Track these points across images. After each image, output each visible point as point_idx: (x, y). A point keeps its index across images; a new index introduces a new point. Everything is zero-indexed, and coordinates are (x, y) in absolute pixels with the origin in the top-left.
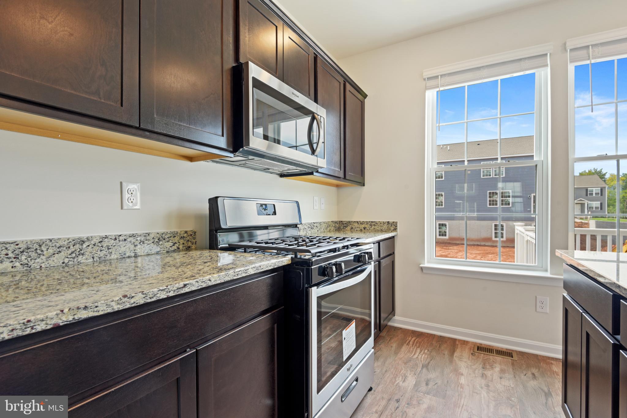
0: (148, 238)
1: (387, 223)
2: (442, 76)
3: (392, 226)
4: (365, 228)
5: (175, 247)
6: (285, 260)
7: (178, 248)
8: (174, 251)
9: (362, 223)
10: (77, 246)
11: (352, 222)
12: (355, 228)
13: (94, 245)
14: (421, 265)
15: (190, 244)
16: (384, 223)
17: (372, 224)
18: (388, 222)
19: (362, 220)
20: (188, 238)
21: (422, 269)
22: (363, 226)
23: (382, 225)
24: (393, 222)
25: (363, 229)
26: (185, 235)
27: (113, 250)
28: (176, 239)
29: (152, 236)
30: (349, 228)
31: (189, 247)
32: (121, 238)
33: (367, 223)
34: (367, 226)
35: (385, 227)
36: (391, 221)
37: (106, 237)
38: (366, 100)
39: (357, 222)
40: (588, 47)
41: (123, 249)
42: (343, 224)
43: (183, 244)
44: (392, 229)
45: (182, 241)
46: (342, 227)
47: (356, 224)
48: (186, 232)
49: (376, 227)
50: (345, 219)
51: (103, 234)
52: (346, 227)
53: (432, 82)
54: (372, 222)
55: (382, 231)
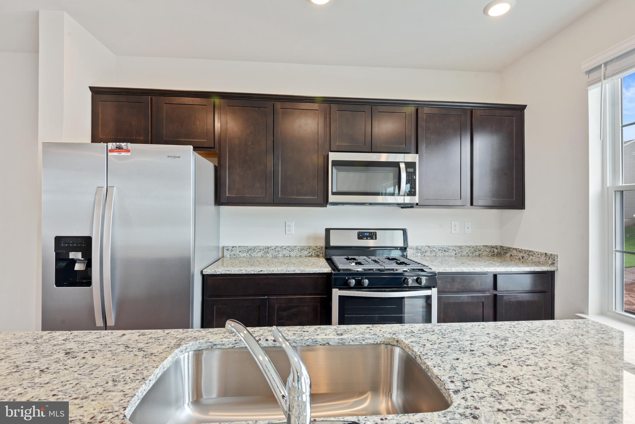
0: (296, 248)
1: (544, 255)
3: (551, 258)
5: (310, 254)
7: (312, 255)
8: (309, 256)
9: (520, 251)
10: (267, 250)
11: (511, 248)
12: (514, 256)
13: (273, 250)
15: (319, 253)
16: (542, 254)
17: (530, 253)
18: (546, 254)
19: (520, 248)
20: (318, 250)
22: (521, 254)
23: (539, 256)
24: (551, 255)
25: (521, 258)
26: (316, 248)
27: (280, 253)
28: (310, 250)
29: (298, 247)
30: (508, 255)
31: (319, 255)
32: (283, 248)
33: (525, 251)
34: (526, 255)
35: (543, 258)
36: (549, 253)
37: (277, 247)
38: (526, 111)
39: (516, 249)
41: (284, 253)
42: (503, 250)
43: (315, 253)
44: (550, 262)
45: (314, 251)
46: (502, 253)
47: (515, 252)
48: (316, 247)
49: (533, 258)
50: (507, 245)
51: (276, 245)
52: (506, 253)
53: (594, 75)
54: (530, 251)
55: (538, 263)
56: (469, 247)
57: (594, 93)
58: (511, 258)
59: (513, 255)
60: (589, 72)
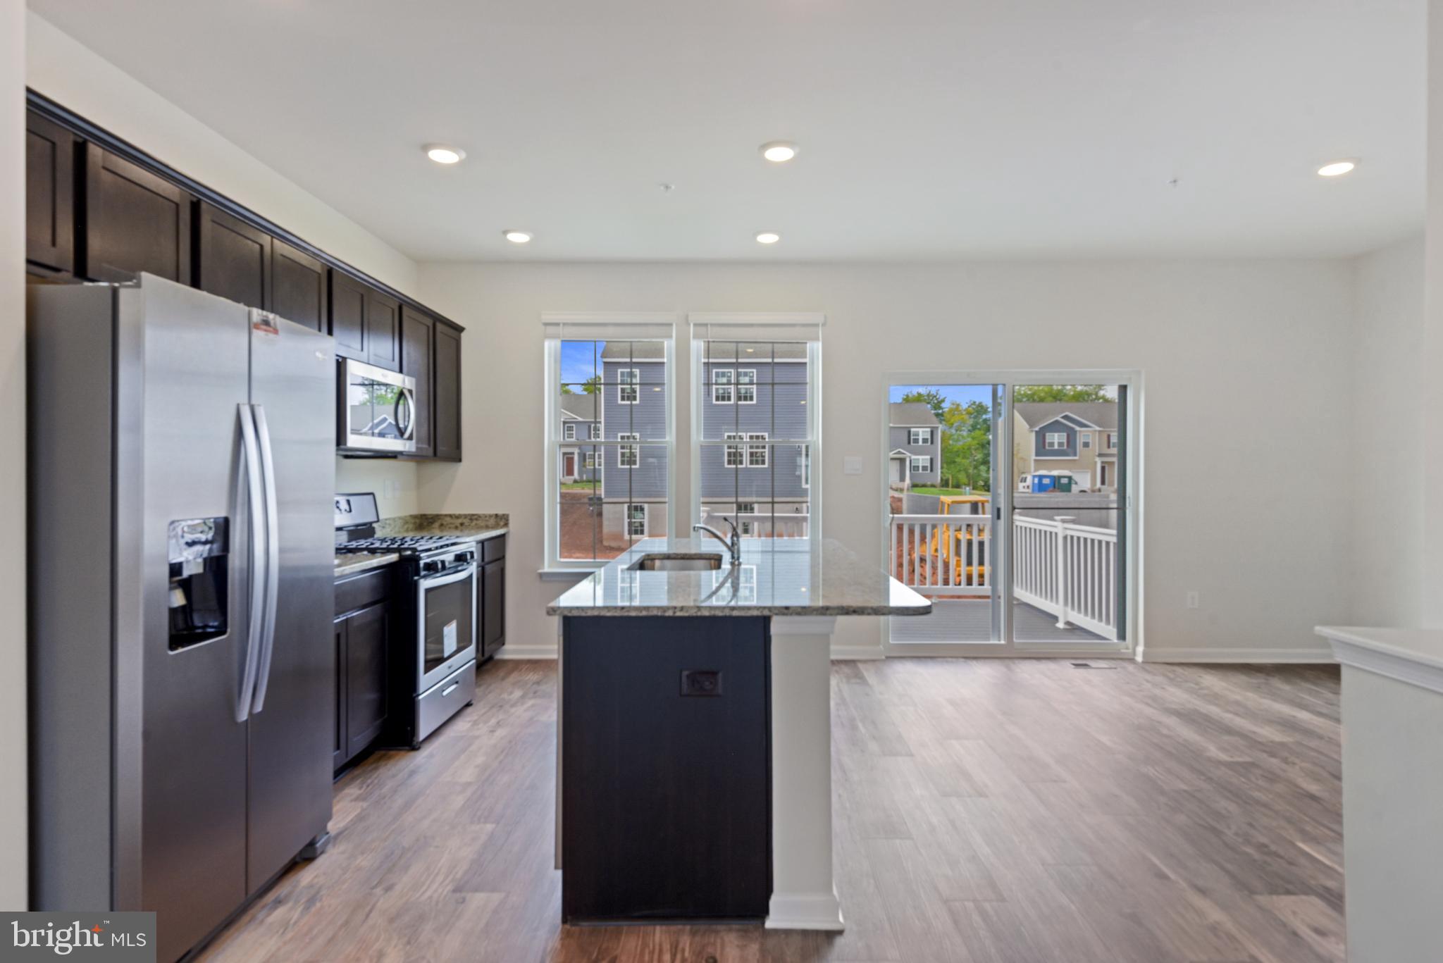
1: (494, 516)
2: (564, 324)
3: (503, 520)
4: (462, 524)
6: (393, 557)
9: (458, 517)
11: (441, 515)
12: (447, 524)
14: (540, 571)
16: (491, 516)
17: (473, 517)
18: (496, 514)
19: (457, 512)
21: (541, 575)
22: (460, 521)
23: (487, 518)
24: (504, 515)
25: (459, 525)
30: (437, 525)
33: (465, 516)
34: (466, 521)
35: (492, 522)
36: (500, 512)
38: (463, 335)
39: (451, 516)
40: (706, 325)
42: (427, 519)
44: (502, 523)
46: (425, 524)
47: (448, 519)
49: (478, 522)
50: (430, 511)
52: (432, 523)
53: (550, 330)
54: (473, 515)
55: (487, 528)
56: (400, 518)
57: (547, 344)
58: (443, 528)
59: (445, 523)
60: (546, 324)
